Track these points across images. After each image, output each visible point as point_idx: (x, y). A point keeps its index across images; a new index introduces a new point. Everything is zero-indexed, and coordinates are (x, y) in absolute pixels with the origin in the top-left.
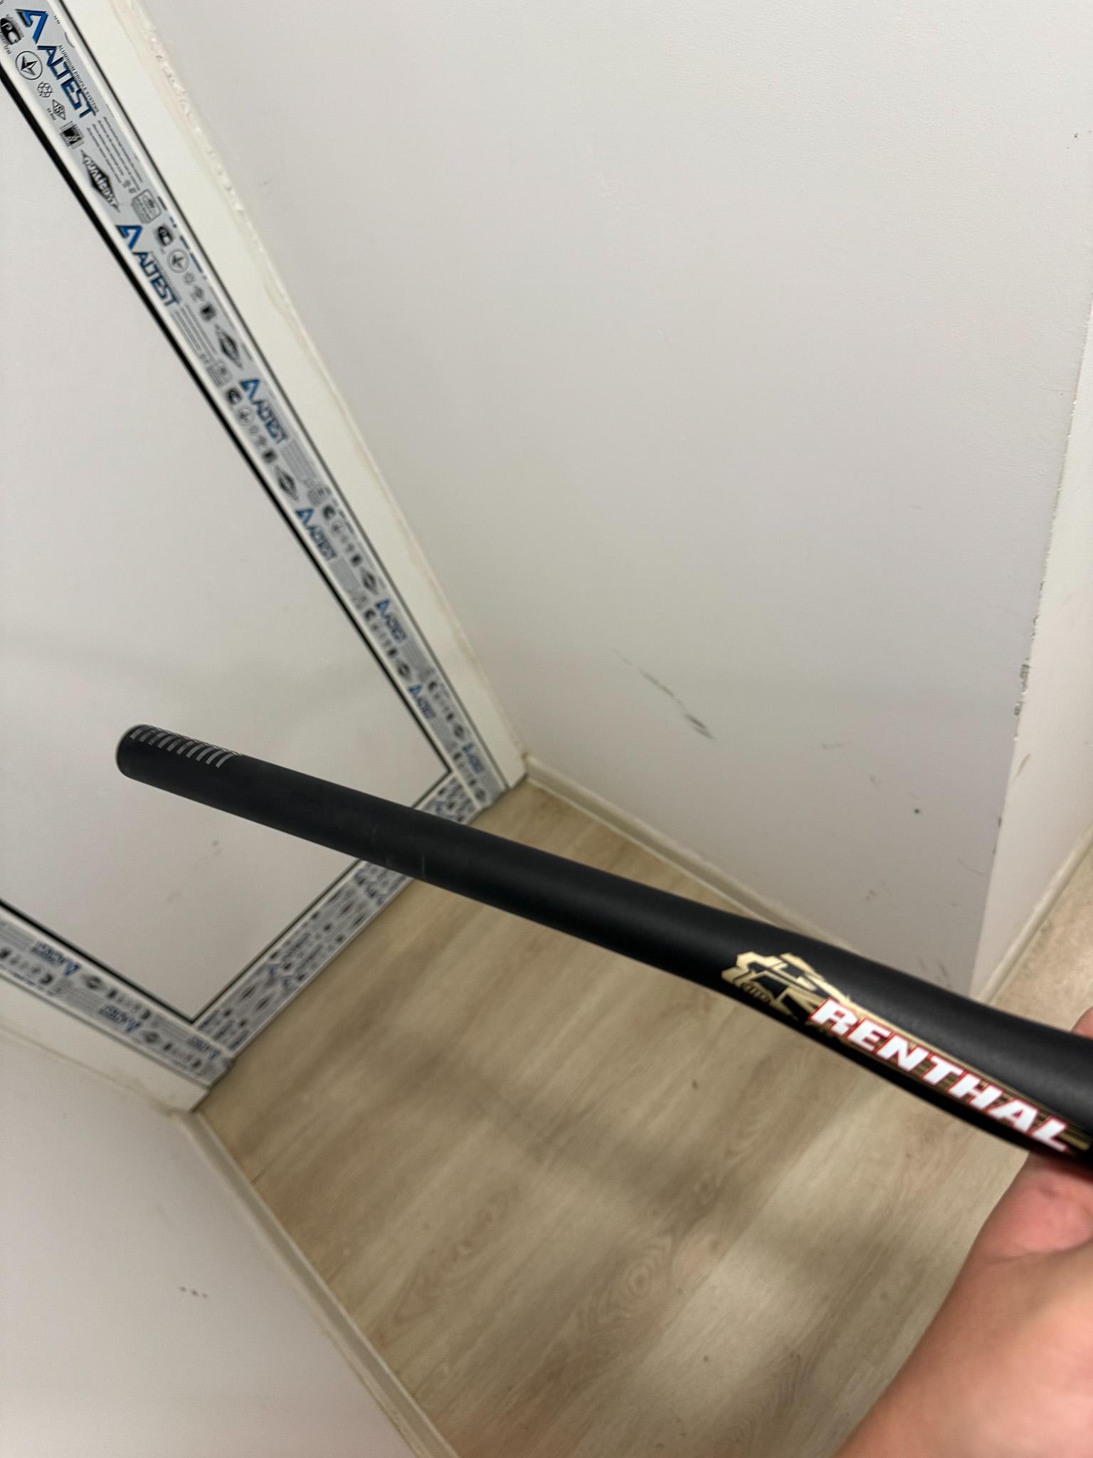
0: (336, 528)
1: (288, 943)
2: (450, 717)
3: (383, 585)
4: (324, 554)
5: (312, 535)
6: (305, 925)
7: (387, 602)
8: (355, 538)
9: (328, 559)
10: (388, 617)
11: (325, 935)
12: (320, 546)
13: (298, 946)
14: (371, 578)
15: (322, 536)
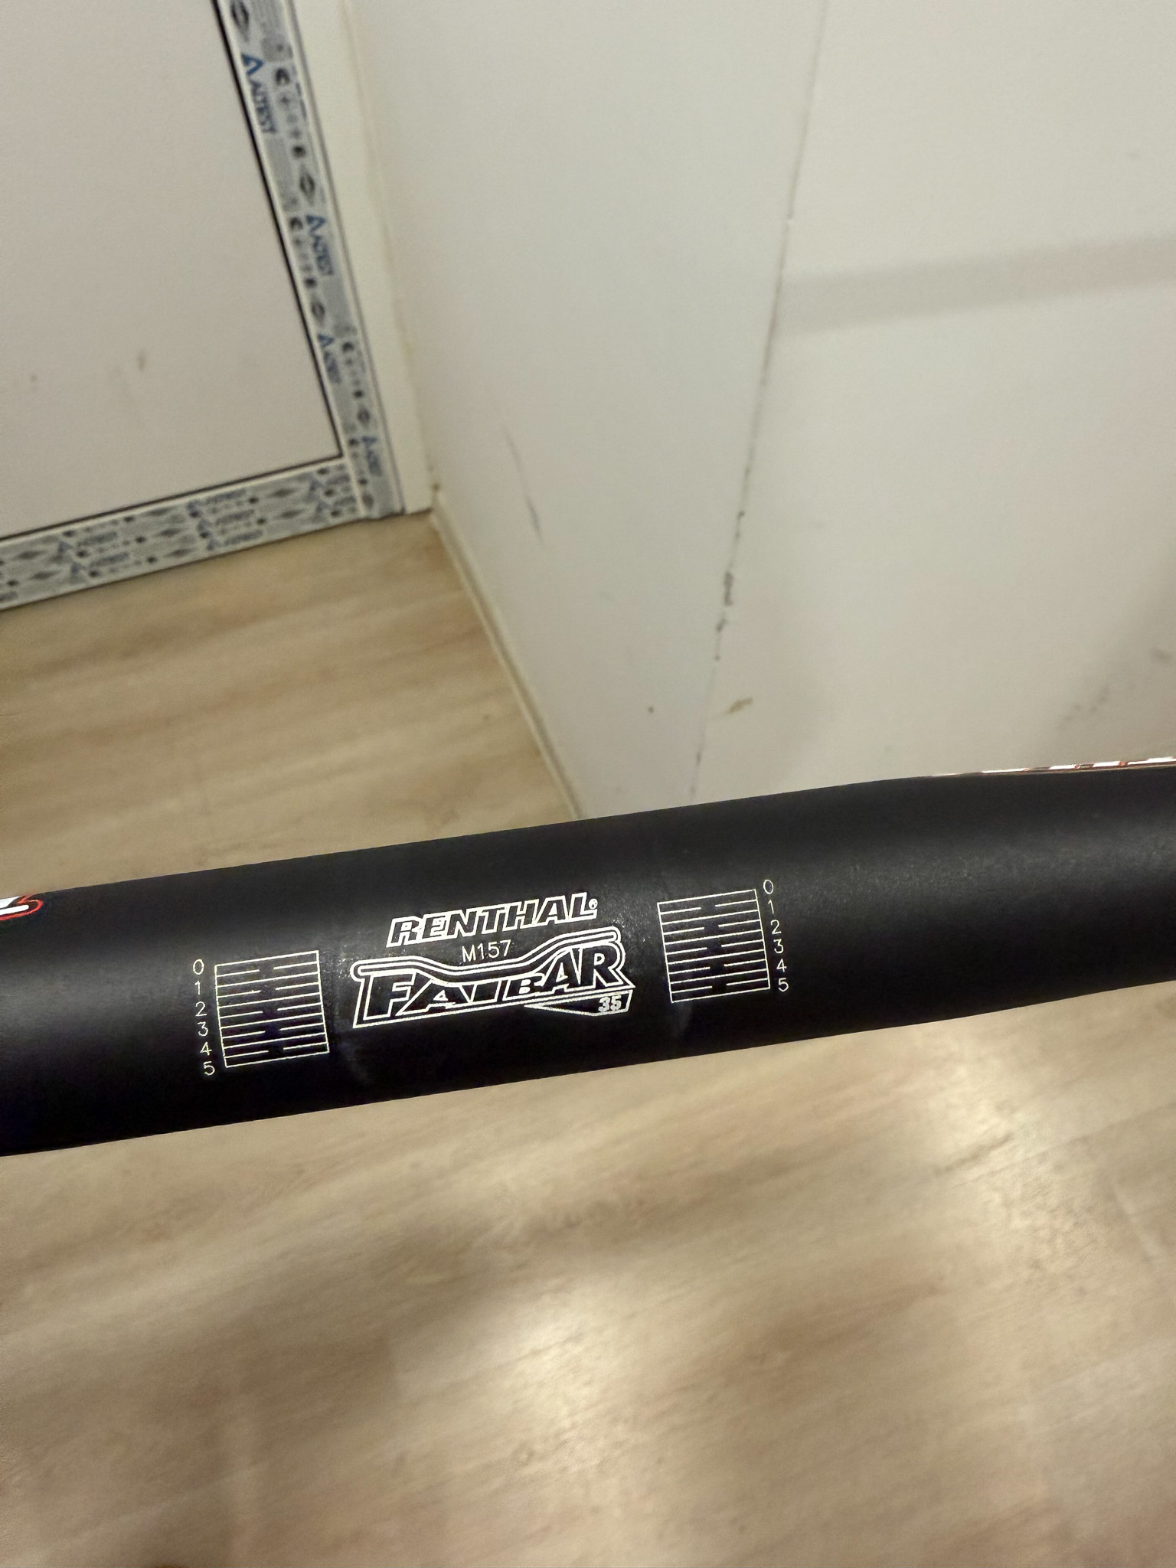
0: (285, 101)
1: (88, 529)
2: (359, 394)
3: (323, 200)
4: (262, 124)
5: (254, 92)
6: (115, 522)
7: (322, 221)
8: (306, 124)
9: (264, 131)
10: (318, 238)
11: (134, 545)
12: (260, 111)
13: (101, 539)
14: (312, 183)
15: (265, 101)
